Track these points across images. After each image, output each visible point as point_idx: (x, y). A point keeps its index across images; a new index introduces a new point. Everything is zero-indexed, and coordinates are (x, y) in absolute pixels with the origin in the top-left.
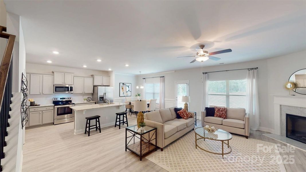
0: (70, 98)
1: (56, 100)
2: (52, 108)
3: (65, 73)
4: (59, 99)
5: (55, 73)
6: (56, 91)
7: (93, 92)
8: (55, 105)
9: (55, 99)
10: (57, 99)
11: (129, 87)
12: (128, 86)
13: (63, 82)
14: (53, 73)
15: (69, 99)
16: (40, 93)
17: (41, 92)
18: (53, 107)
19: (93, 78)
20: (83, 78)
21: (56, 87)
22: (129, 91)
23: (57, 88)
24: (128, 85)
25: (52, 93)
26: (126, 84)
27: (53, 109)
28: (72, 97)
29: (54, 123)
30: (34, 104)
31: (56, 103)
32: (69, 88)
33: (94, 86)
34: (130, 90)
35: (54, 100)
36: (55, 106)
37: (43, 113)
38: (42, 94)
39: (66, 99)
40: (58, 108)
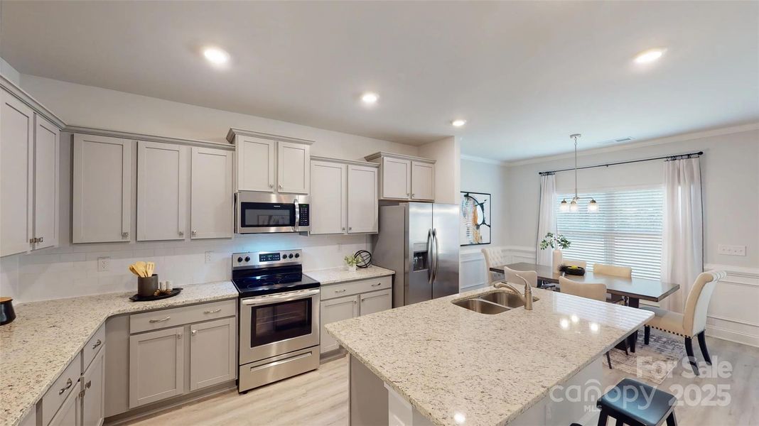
0: (297, 256)
1: (243, 264)
2: (230, 308)
3: (278, 139)
4: (257, 263)
5: (240, 139)
6: (243, 225)
7: (376, 230)
8: (241, 296)
9: (240, 260)
10: (247, 259)
11: (483, 210)
12: (482, 205)
13: (272, 183)
14: (231, 138)
15: (294, 260)
16: (181, 234)
17: (183, 228)
18: (233, 304)
19: (380, 168)
20: (343, 166)
21: (245, 206)
22: (484, 223)
23: (247, 211)
24: (480, 199)
25: (230, 234)
26: (476, 196)
27: (233, 311)
28: (305, 250)
29: (237, 382)
30: (153, 286)
31: (244, 279)
32: (297, 210)
33: (383, 203)
34: (487, 222)
35: (237, 265)
36: (245, 301)
37: (191, 334)
38: (187, 240)
39: (282, 261)
40: (255, 309)
